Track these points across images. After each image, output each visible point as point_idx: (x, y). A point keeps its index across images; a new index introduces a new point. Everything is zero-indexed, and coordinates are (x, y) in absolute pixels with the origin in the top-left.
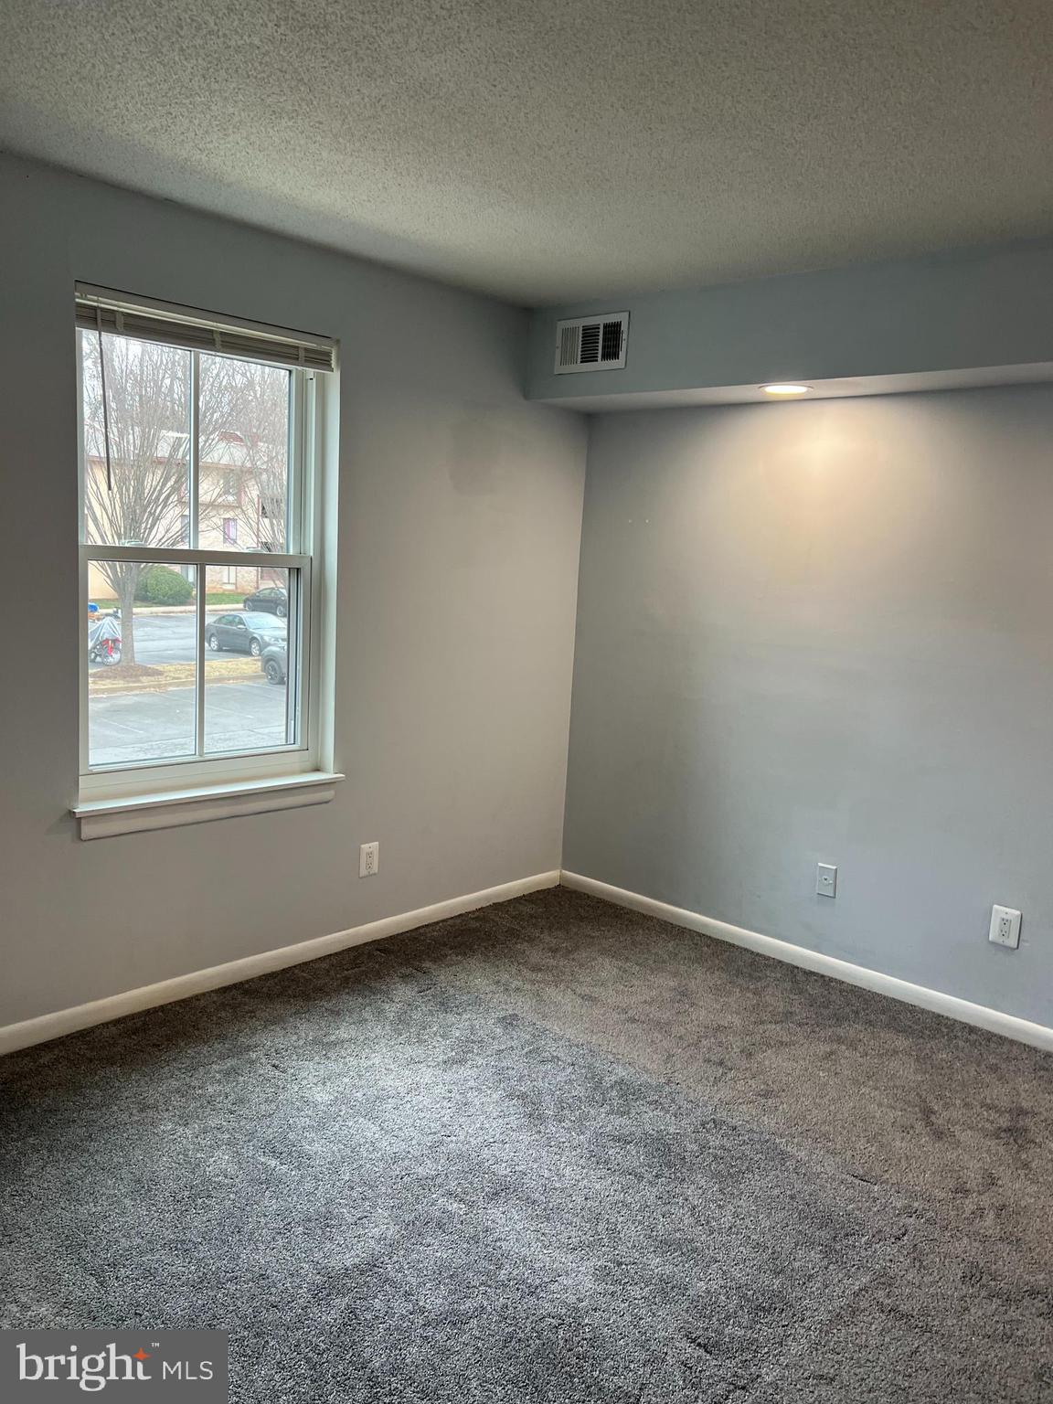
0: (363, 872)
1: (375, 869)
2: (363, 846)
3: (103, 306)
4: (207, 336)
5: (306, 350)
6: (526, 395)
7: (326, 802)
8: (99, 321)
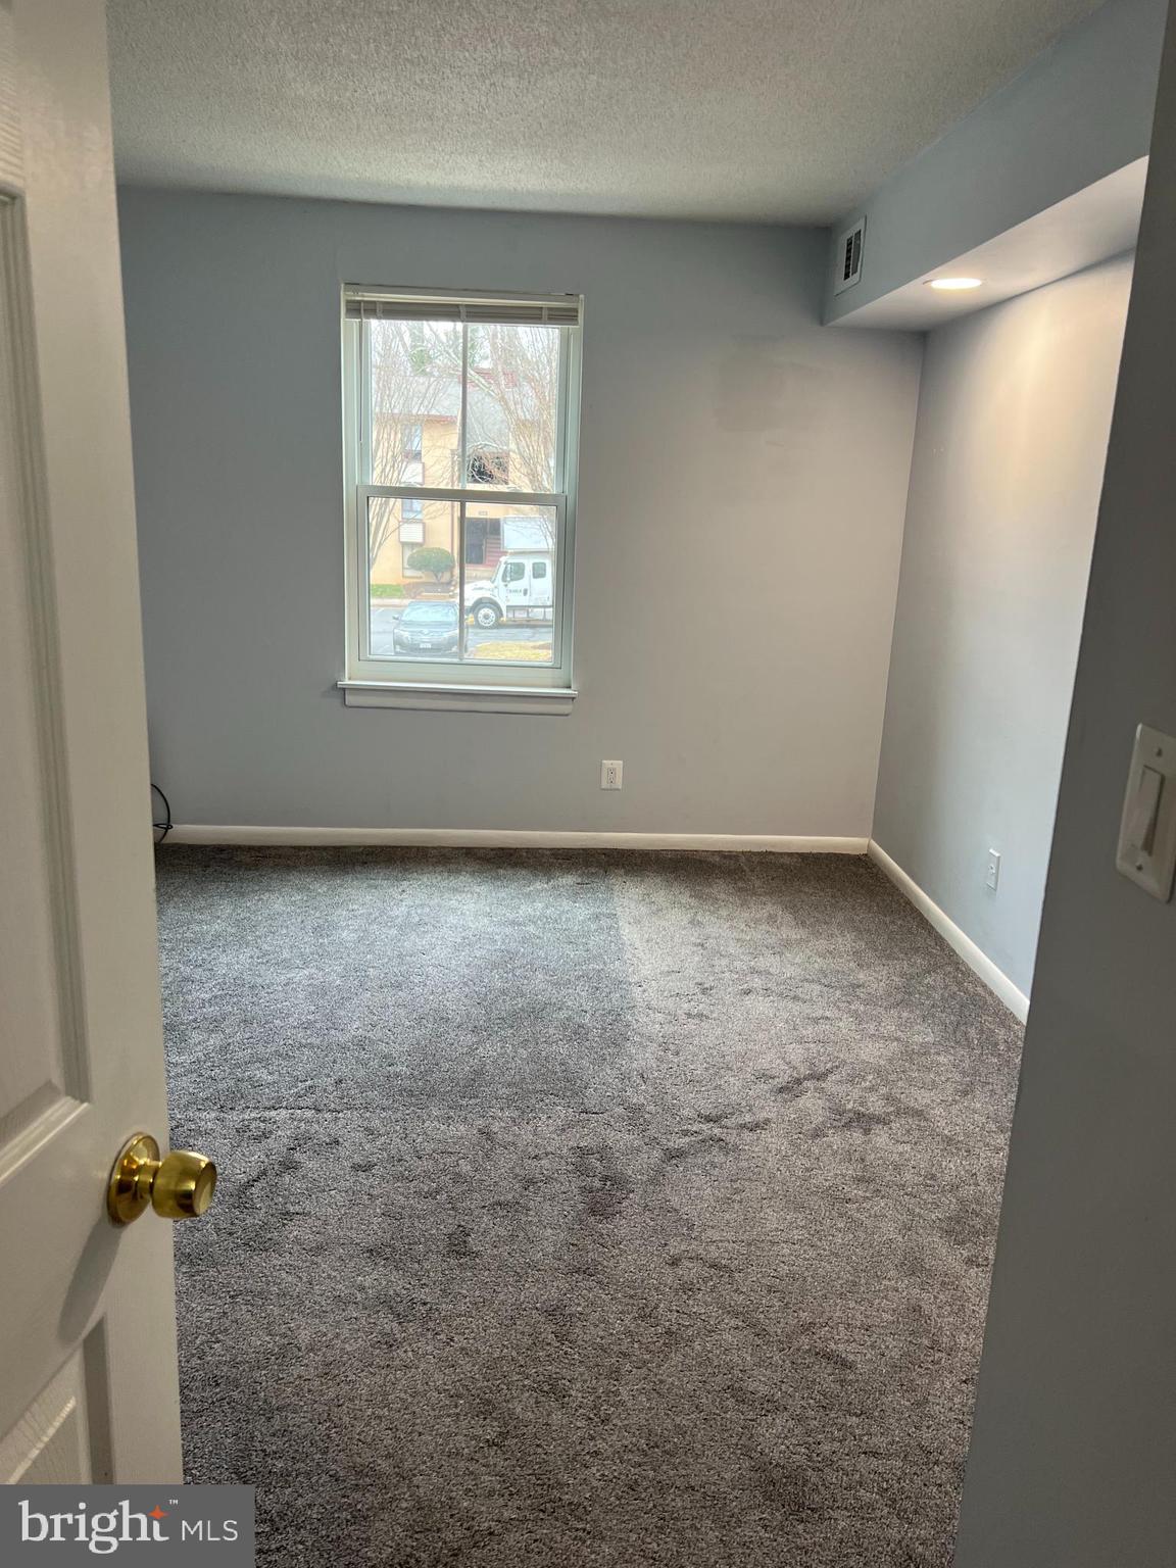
0: (605, 784)
1: (619, 784)
2: (604, 761)
3: (366, 299)
4: (452, 310)
5: (550, 309)
6: (822, 321)
7: (567, 715)
8: (362, 312)
